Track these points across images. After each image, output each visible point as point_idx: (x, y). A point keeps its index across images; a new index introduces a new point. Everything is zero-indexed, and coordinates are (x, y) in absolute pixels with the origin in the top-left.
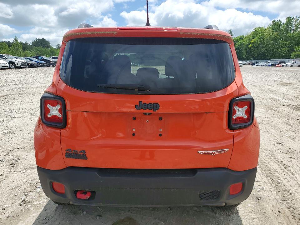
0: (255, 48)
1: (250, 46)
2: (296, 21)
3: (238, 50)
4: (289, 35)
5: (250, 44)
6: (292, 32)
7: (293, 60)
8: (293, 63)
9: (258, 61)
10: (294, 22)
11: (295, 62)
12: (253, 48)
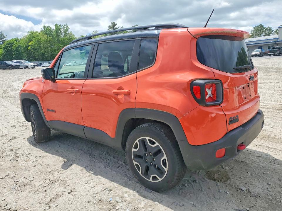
0: (34, 50)
1: (29, 48)
2: (63, 28)
3: (17, 52)
4: (61, 39)
5: (28, 46)
6: (62, 37)
7: (74, 60)
8: (74, 63)
9: (41, 62)
10: (62, 29)
11: (76, 62)
12: (32, 50)
